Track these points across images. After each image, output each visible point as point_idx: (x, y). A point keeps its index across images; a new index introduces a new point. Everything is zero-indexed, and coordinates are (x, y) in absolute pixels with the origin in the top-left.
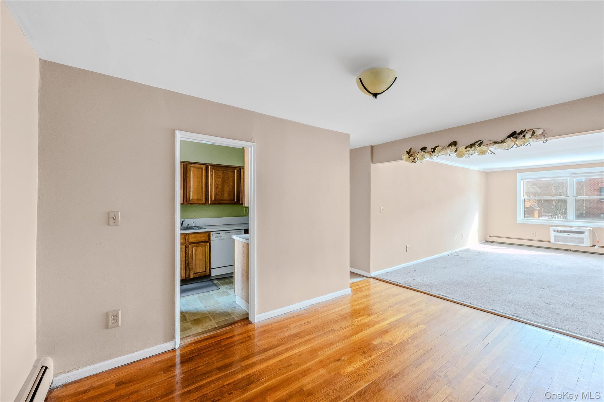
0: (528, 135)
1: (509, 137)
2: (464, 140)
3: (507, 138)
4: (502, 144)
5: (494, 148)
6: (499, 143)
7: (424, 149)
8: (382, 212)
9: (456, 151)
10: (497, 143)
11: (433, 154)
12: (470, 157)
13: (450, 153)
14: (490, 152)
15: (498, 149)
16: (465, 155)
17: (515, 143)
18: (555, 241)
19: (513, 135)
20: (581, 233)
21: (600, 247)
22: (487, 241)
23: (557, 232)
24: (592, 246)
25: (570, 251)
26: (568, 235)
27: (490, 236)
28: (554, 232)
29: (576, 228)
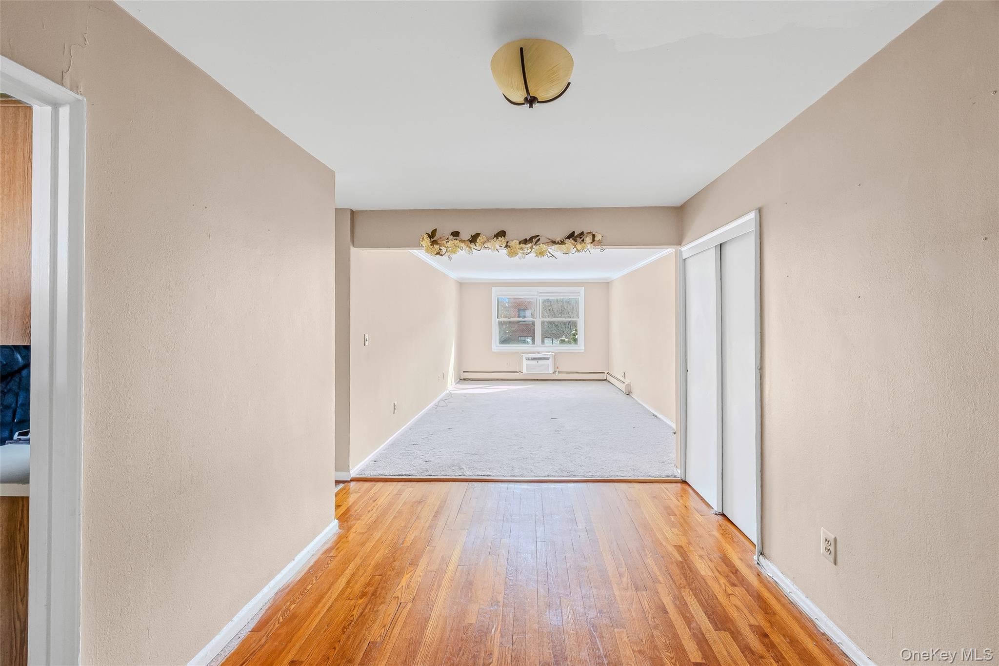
0: (588, 239)
1: (569, 237)
2: (516, 232)
3: (566, 239)
4: (561, 245)
5: (554, 249)
6: (558, 243)
7: (456, 234)
8: (366, 344)
9: (506, 246)
10: (556, 244)
11: (472, 245)
12: (524, 258)
13: (498, 247)
14: (550, 255)
15: (557, 252)
16: (517, 254)
17: (575, 247)
18: (529, 370)
19: (572, 236)
20: (548, 359)
21: (559, 372)
22: (461, 379)
23: (529, 360)
24: (554, 372)
25: (538, 380)
26: (538, 362)
27: (463, 372)
28: (526, 360)
29: (543, 354)
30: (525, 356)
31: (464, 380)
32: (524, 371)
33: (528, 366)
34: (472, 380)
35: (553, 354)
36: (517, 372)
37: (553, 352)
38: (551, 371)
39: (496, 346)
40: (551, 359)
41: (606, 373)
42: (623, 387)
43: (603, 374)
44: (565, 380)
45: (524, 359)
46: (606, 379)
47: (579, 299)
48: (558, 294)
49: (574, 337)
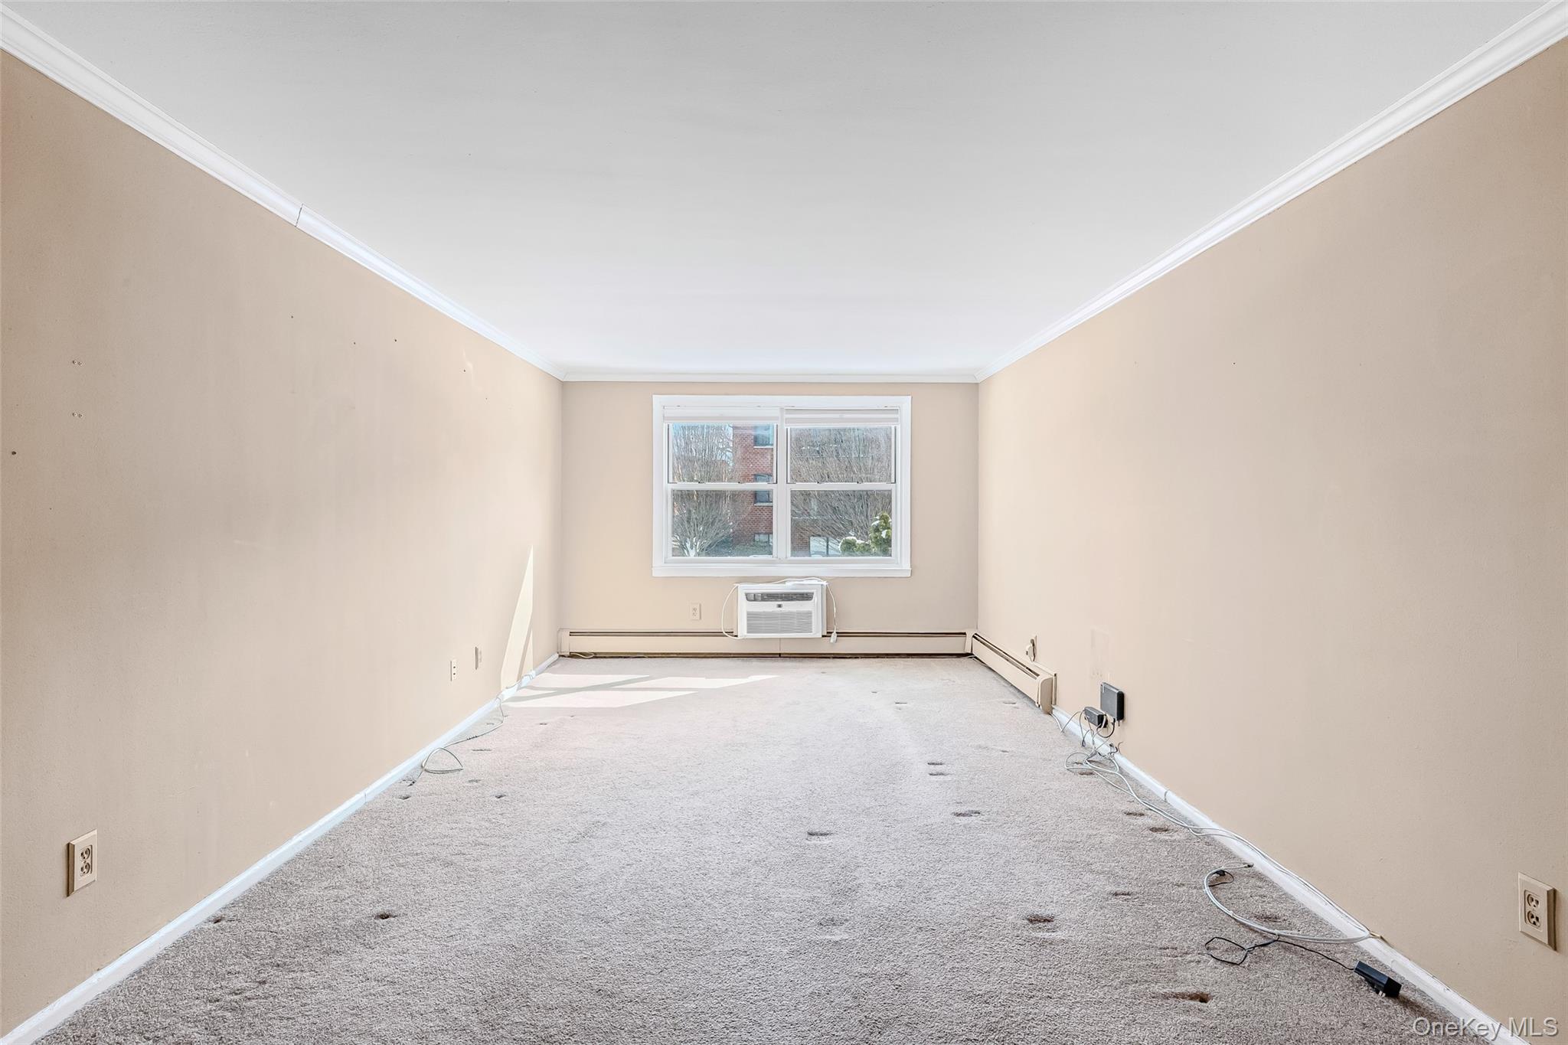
18: (750, 629)
20: (806, 597)
21: (840, 634)
22: (563, 654)
23: (755, 600)
24: (826, 634)
25: (780, 657)
26: (780, 606)
27: (572, 634)
28: (747, 599)
29: (794, 584)
30: (744, 588)
31: (572, 656)
32: (742, 630)
33: (751, 616)
34: (596, 656)
35: (825, 583)
36: (719, 634)
37: (822, 578)
38: (817, 630)
39: (663, 561)
40: (817, 598)
41: (970, 634)
43: (960, 639)
44: (855, 656)
45: (742, 597)
46: (972, 654)
47: (895, 430)
48: (837, 416)
49: (880, 536)
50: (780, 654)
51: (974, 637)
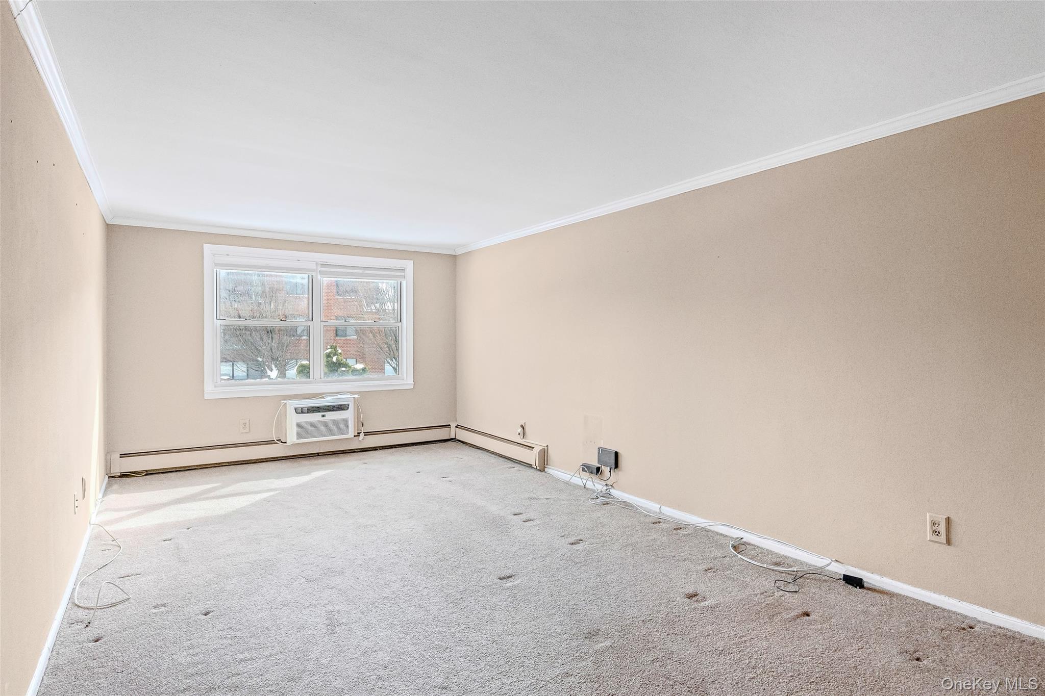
18: (299, 436)
20: (341, 408)
21: (366, 434)
22: (112, 475)
23: (302, 412)
24: (357, 434)
25: (319, 455)
26: (323, 416)
27: (123, 456)
28: (296, 413)
29: (333, 399)
30: (292, 404)
31: (124, 475)
32: (292, 437)
33: (299, 425)
34: (149, 473)
35: (356, 396)
36: (271, 442)
37: (354, 393)
38: (351, 432)
39: (215, 387)
40: (351, 408)
41: (453, 425)
42: (531, 457)
43: (447, 429)
44: (375, 449)
45: (291, 411)
46: (455, 439)
47: (401, 284)
48: (361, 271)
49: (332, 360)
50: (318, 453)
51: (456, 427)
